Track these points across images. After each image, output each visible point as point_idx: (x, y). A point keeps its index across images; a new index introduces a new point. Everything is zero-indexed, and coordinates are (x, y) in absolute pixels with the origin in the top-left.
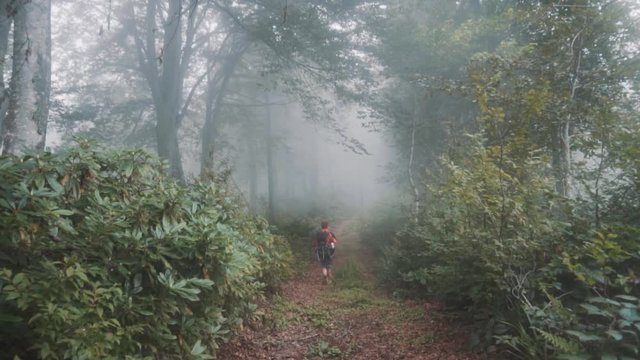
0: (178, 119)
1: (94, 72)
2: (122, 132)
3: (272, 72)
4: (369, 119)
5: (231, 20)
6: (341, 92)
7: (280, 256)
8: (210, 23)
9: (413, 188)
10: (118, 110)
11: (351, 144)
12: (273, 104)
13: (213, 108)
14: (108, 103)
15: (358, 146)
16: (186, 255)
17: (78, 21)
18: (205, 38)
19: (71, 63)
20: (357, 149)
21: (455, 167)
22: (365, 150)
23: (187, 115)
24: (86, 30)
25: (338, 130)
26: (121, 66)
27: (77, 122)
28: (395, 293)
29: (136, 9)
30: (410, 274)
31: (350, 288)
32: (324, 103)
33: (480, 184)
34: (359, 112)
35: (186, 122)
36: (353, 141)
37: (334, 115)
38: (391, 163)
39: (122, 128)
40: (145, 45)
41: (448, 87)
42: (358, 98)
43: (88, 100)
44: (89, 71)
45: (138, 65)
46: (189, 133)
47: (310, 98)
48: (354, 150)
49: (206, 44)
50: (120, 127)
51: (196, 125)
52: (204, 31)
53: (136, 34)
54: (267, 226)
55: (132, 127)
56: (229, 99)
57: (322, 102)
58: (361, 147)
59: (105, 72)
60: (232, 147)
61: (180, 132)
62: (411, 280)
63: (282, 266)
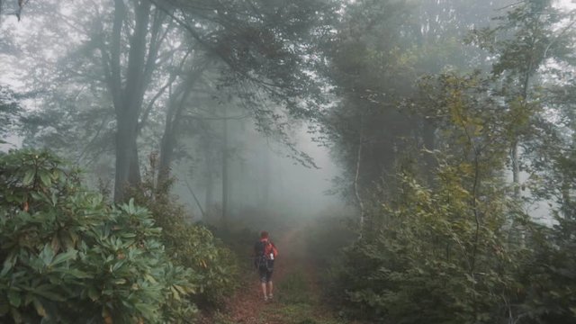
0: (138, 127)
1: (61, 80)
2: (84, 138)
3: (226, 85)
4: (319, 134)
5: (193, 38)
6: (292, 107)
7: (223, 271)
8: (174, 42)
9: (358, 202)
10: (81, 118)
11: (302, 158)
12: (229, 118)
13: (173, 120)
14: (72, 110)
15: (307, 160)
16: (74, 295)
17: (49, 33)
18: (168, 55)
19: (38, 71)
20: (306, 163)
21: (417, 186)
22: (314, 164)
23: (148, 124)
24: (57, 42)
25: (289, 144)
26: (89, 77)
27: (40, 127)
28: (341, 313)
29: (105, 25)
30: (358, 295)
31: (295, 303)
32: (276, 117)
33: (446, 207)
34: (310, 128)
35: (146, 131)
36: (303, 155)
37: (285, 130)
38: (337, 177)
39: (84, 135)
40: (111, 58)
41: (399, 104)
42: (308, 114)
43: (53, 107)
44: (57, 79)
45: (104, 77)
46: (150, 142)
47: (263, 112)
48: (303, 164)
49: (169, 61)
50: (82, 133)
51: (155, 135)
52: (168, 49)
53: (103, 47)
54: (212, 238)
55: (94, 135)
56: (188, 112)
57: (274, 116)
58: (309, 160)
59: (72, 82)
60: (190, 157)
61: (139, 140)
62: (359, 301)
63: (224, 281)
